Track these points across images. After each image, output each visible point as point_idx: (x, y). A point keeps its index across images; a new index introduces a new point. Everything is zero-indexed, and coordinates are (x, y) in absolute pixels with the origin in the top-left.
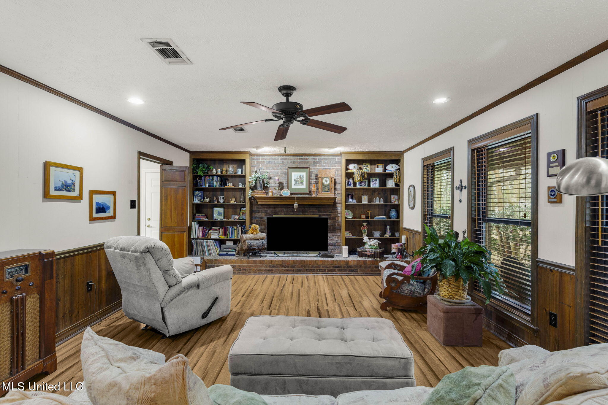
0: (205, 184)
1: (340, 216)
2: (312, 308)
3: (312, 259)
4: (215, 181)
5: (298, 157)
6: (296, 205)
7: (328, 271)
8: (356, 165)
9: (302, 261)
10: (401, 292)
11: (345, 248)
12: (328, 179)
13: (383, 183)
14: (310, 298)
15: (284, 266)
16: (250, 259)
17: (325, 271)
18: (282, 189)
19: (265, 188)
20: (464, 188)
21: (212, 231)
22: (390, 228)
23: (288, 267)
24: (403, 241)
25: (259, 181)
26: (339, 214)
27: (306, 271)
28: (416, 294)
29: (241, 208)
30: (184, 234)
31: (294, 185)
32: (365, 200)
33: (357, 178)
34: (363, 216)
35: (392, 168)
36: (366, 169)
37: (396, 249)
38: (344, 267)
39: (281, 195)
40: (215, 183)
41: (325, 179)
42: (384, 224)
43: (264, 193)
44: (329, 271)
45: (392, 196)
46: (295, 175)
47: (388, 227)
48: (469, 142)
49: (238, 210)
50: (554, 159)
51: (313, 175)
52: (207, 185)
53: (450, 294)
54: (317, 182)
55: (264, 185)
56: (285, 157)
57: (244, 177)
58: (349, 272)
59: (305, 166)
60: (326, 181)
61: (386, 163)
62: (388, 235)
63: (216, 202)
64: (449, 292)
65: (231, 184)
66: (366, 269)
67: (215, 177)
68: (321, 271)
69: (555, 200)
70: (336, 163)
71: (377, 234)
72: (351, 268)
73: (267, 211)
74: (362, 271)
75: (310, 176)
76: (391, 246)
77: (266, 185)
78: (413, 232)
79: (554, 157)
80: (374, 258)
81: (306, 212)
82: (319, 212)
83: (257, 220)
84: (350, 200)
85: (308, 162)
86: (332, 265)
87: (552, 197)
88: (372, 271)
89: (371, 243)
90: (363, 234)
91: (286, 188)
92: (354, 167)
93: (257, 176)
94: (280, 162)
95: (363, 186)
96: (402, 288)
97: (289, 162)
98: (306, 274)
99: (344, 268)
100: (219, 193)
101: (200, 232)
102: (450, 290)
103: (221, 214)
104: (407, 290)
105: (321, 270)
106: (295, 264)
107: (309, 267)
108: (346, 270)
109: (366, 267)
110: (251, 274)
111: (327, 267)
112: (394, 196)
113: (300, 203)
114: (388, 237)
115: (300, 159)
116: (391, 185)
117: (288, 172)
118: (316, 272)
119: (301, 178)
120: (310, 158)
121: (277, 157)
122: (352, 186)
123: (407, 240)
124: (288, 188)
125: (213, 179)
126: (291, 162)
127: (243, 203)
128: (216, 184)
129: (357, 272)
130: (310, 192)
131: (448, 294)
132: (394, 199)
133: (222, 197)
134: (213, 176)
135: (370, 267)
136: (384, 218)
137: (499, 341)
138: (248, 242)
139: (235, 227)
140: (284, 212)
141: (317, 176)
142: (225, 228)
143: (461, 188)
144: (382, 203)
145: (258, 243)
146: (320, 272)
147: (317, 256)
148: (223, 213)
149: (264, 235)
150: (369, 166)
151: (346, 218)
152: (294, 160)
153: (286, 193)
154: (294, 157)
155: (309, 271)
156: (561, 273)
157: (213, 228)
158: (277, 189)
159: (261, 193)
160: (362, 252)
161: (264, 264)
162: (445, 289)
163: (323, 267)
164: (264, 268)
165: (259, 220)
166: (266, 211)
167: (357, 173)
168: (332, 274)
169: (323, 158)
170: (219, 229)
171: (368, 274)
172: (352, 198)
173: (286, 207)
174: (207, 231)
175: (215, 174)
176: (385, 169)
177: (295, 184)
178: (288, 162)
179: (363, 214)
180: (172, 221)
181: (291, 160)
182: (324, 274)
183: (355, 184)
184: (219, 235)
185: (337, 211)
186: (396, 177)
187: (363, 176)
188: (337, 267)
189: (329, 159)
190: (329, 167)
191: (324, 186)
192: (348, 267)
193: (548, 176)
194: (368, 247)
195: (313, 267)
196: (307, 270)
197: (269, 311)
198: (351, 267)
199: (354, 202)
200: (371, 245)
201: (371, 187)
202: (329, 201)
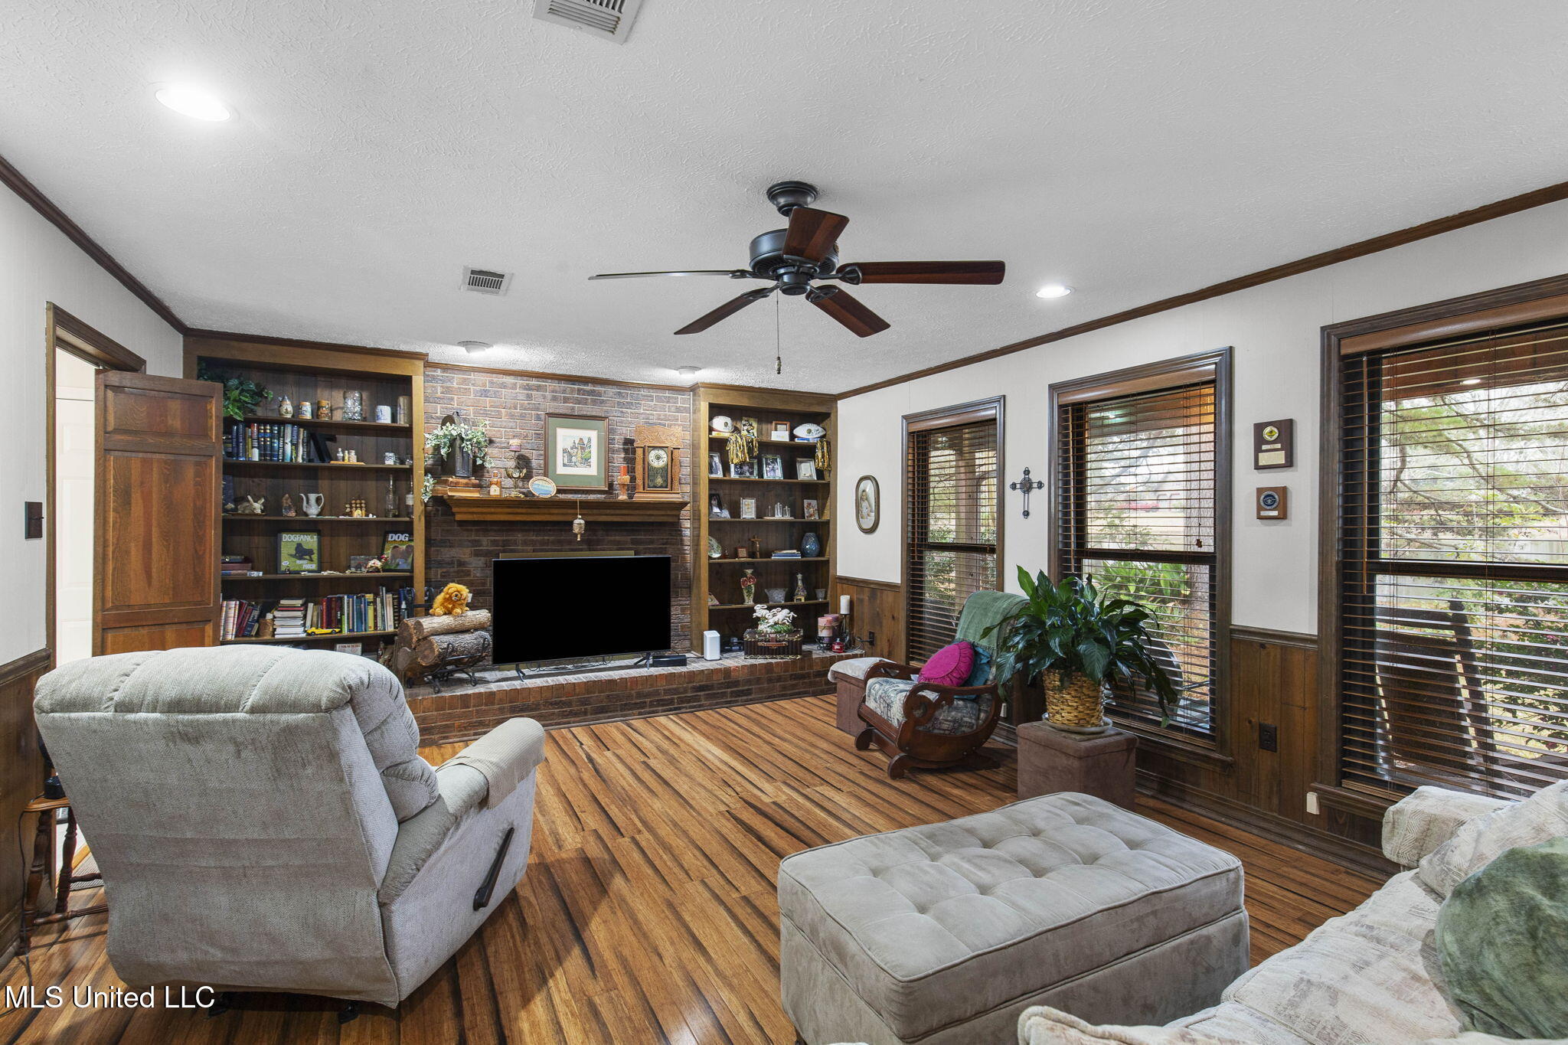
0: (245, 451)
1: (688, 552)
2: (731, 805)
3: (624, 674)
4: (288, 440)
5: (576, 387)
6: (579, 523)
7: (681, 701)
8: (728, 420)
9: (612, 682)
10: (934, 728)
11: (712, 637)
12: (662, 453)
13: (790, 470)
14: (700, 781)
15: (556, 703)
16: (447, 695)
17: (671, 702)
18: (528, 477)
19: (478, 470)
20: (1035, 485)
21: (277, 614)
22: (802, 580)
23: (569, 704)
24: (844, 609)
25: (462, 449)
26: (686, 548)
27: (621, 711)
28: (963, 729)
29: (387, 533)
30: (203, 630)
31: (564, 465)
32: (749, 510)
33: (736, 454)
34: (743, 552)
35: (807, 433)
36: (750, 430)
37: (829, 628)
38: (721, 685)
39: (529, 494)
40: (288, 448)
41: (653, 454)
42: (791, 568)
43: (474, 486)
44: (683, 702)
45: (806, 502)
46: (566, 437)
47: (800, 576)
48: (1053, 388)
49: (374, 541)
50: (1271, 436)
51: (619, 439)
52: (255, 455)
53: (1081, 716)
54: (630, 461)
55: (475, 461)
56: (534, 382)
57: (407, 432)
58: (731, 697)
59: (594, 414)
60: (658, 458)
61: (795, 419)
62: (801, 598)
63: (292, 514)
64: (1080, 712)
65: (353, 453)
66: (771, 685)
67: (289, 430)
68: (663, 705)
69: (1275, 513)
70: (678, 410)
71: (778, 595)
72: (736, 686)
73: (478, 541)
74: (761, 690)
75: (611, 441)
76: (817, 622)
77: (479, 462)
78: (872, 586)
79: (1271, 432)
80: (788, 654)
81: (598, 542)
82: (634, 542)
83: (445, 570)
84: (716, 510)
85: (603, 402)
86: (690, 685)
87: (1268, 508)
88: (784, 688)
89: (776, 619)
90: (746, 598)
91: (539, 474)
92: (726, 424)
93: (454, 433)
94: (521, 394)
95: (748, 474)
96: (937, 719)
97: (546, 399)
98: (622, 716)
99: (719, 689)
100: (301, 482)
101: (231, 620)
102: (1081, 708)
103: (310, 552)
104: (947, 721)
105: (661, 703)
106: (591, 693)
107: (630, 696)
108: (724, 695)
109: (770, 680)
110: (451, 740)
111: (676, 691)
112: (810, 501)
113: (591, 519)
114: (803, 601)
115: (579, 390)
116: (808, 475)
117: (545, 427)
118: (647, 709)
119: (582, 446)
120: (611, 391)
121: (509, 380)
122: (719, 475)
123: (851, 604)
124: (546, 474)
125: (281, 435)
126: (554, 399)
127: (395, 516)
128: (292, 449)
129: (750, 694)
130: (611, 485)
131: (1076, 716)
132: (810, 508)
133: (313, 497)
134: (282, 423)
135: (779, 679)
136: (791, 554)
137: (1145, 799)
138: (441, 642)
139: (370, 597)
140: (533, 543)
141: (629, 442)
142: (330, 601)
143: (1027, 486)
144: (788, 517)
145: (468, 640)
146: (660, 708)
147: (636, 666)
148: (315, 551)
149: (483, 615)
150: (755, 425)
151: (710, 558)
152: (564, 391)
153: (543, 488)
154: (563, 385)
155: (629, 710)
156: (1283, 648)
157: (283, 602)
158: (514, 476)
159: (467, 485)
160: (755, 642)
161: (493, 704)
162: (1069, 706)
163: (667, 692)
164: (494, 715)
165: (452, 570)
166: (476, 543)
167: (737, 441)
168: (690, 707)
169: (645, 396)
170: (305, 605)
171: (774, 696)
172: (720, 506)
173: (540, 530)
174: (256, 613)
175: (289, 416)
176: (792, 437)
177: (566, 462)
178: (544, 397)
179: (742, 547)
180: (150, 584)
181: (553, 392)
182: (671, 710)
183: (726, 469)
184: (304, 625)
185: (682, 540)
186: (823, 457)
187: (750, 450)
188: (701, 688)
189: (659, 399)
190: (659, 419)
191: (650, 472)
192: (729, 685)
193: (1258, 467)
194: (769, 630)
195: (639, 695)
196: (626, 705)
197: (627, 839)
198: (736, 683)
199: (726, 514)
200: (776, 624)
201: (765, 477)
202: (669, 513)
